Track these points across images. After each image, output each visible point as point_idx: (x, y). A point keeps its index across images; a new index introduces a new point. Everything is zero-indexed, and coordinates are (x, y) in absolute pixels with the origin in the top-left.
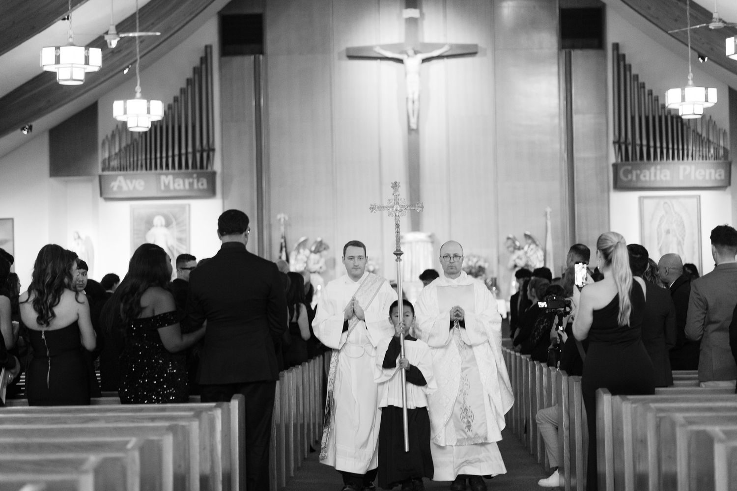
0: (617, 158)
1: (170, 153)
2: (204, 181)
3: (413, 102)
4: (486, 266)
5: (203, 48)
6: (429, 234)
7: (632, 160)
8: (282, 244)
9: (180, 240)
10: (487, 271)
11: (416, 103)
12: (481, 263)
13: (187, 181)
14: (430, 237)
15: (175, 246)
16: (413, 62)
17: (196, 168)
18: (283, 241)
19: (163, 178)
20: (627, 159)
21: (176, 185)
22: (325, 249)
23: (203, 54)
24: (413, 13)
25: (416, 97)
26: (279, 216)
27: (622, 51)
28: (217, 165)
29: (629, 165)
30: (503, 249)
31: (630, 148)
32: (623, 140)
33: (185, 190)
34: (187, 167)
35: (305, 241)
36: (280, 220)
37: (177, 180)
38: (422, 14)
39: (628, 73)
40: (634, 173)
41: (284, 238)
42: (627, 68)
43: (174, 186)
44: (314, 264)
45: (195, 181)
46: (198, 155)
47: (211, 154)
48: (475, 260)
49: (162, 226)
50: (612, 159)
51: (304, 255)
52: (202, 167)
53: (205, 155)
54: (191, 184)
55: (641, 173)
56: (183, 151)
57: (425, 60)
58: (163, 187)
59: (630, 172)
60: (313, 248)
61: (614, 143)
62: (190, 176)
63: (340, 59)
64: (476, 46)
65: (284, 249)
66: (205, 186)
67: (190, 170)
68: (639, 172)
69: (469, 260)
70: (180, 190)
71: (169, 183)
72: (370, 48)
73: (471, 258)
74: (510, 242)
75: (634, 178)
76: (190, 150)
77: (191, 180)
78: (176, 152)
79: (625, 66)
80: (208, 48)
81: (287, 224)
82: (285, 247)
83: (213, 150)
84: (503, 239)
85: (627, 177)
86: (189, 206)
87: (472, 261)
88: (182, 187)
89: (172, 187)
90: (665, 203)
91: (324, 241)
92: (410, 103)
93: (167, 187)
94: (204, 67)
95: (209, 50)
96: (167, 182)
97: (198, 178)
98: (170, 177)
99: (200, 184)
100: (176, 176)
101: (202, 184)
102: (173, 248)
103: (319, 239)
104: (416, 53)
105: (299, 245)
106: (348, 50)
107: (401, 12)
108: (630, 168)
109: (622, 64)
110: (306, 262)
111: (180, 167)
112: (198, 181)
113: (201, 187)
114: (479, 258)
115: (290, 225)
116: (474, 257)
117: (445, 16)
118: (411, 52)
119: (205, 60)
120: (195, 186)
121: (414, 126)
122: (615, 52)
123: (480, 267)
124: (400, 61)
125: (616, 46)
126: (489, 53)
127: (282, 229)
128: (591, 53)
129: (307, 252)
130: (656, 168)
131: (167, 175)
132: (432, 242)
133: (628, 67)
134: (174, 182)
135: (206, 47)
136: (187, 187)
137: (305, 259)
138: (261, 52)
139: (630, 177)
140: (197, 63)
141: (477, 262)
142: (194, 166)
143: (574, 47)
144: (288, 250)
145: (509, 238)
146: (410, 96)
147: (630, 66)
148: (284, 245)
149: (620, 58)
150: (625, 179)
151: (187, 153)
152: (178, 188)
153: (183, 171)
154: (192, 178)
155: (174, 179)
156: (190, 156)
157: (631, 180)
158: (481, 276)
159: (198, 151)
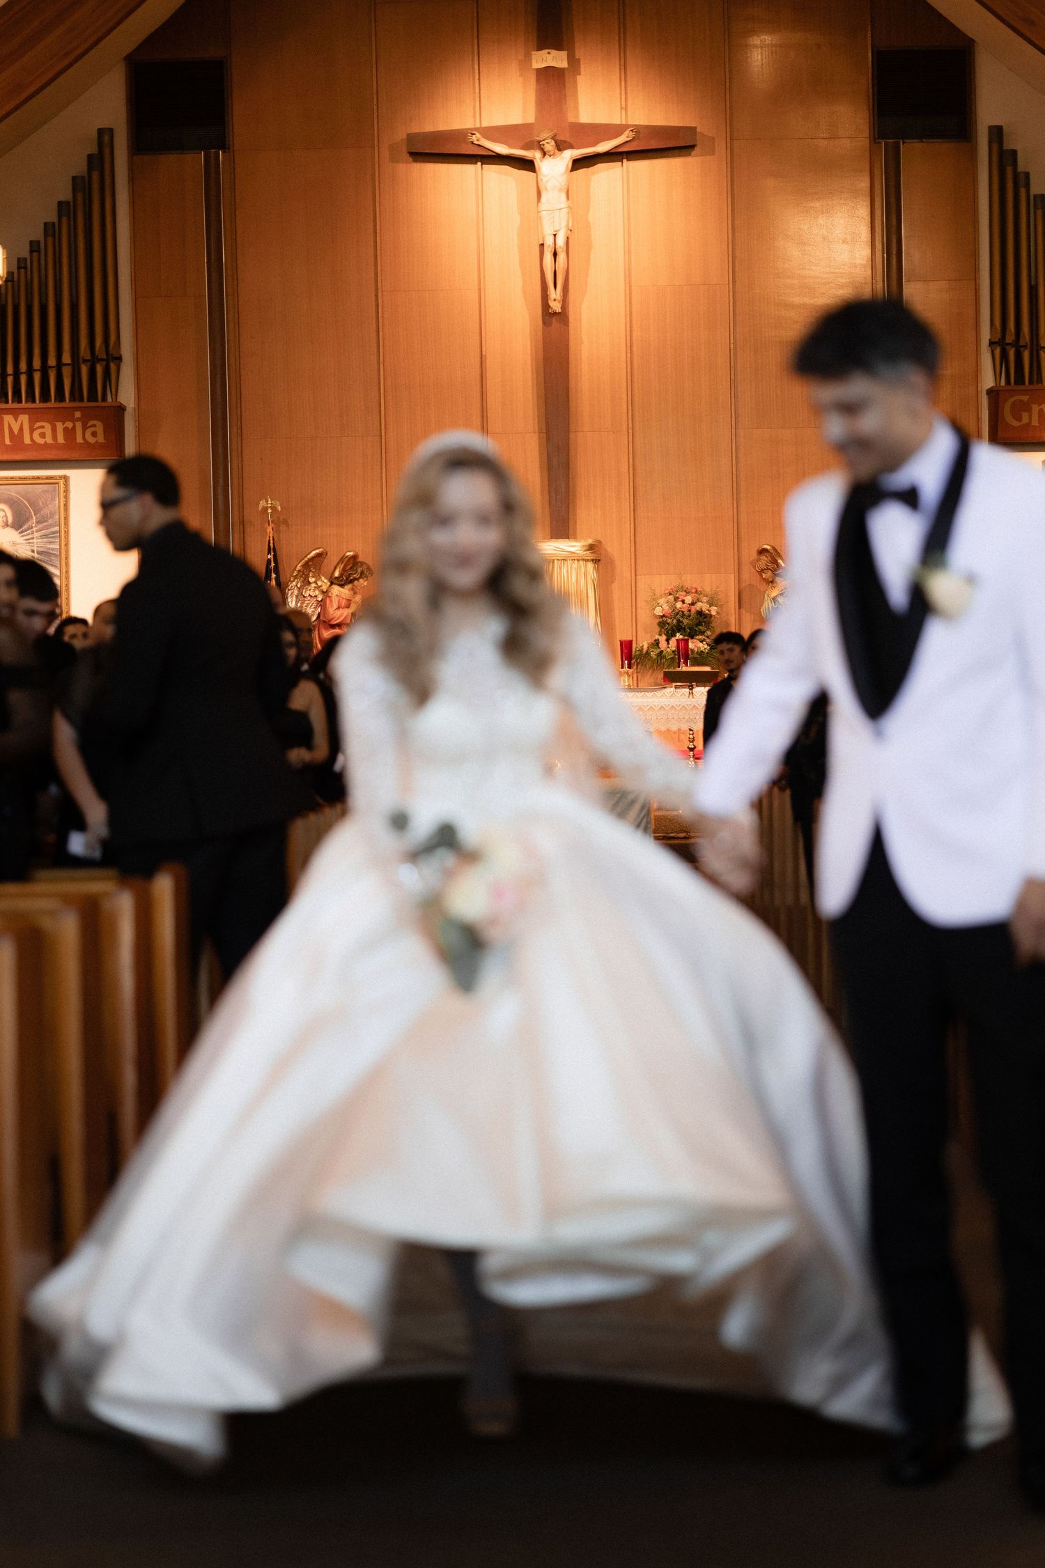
0: (997, 377)
1: (23, 365)
2: (99, 427)
3: (555, 254)
4: (714, 611)
5: (94, 134)
6: (590, 541)
7: (1031, 382)
8: (269, 561)
9: (48, 556)
11: (562, 257)
12: (702, 606)
13: (60, 426)
14: (591, 548)
16: (554, 168)
17: (81, 400)
18: (271, 555)
19: (8, 419)
20: (1020, 379)
21: (36, 434)
22: (362, 575)
23: (93, 149)
24: (554, 59)
25: (561, 241)
26: (262, 504)
27: (1008, 145)
28: (127, 394)
29: (1025, 392)
30: (749, 574)
31: (1026, 355)
32: (1010, 338)
33: (56, 446)
34: (60, 396)
35: (319, 555)
36: (265, 509)
37: (38, 424)
38: (574, 62)
39: (1023, 191)
40: (1035, 408)
41: (273, 549)
42: (1022, 180)
43: (32, 439)
44: (338, 608)
45: (79, 425)
46: (84, 370)
47: (113, 366)
48: (688, 599)
49: (6, 525)
50: (988, 381)
51: (318, 587)
52: (93, 396)
53: (99, 369)
54: (70, 434)
56: (52, 361)
57: (578, 164)
58: (7, 442)
59: (1027, 407)
60: (337, 574)
61: (991, 343)
62: (65, 415)
63: (394, 159)
64: (692, 130)
65: (274, 576)
66: (100, 438)
67: (67, 403)
69: (676, 599)
70: (46, 446)
71: (21, 429)
72: (461, 135)
73: (681, 595)
74: (764, 559)
75: (1035, 422)
76: (67, 358)
77: (69, 425)
78: (37, 364)
79: (1016, 175)
80: (105, 136)
81: (280, 522)
82: (276, 568)
83: (119, 359)
84: (749, 553)
85: (1019, 419)
86: (66, 479)
87: (683, 602)
88: (49, 440)
89: (27, 440)
91: (360, 559)
92: (548, 257)
93: (17, 438)
94: (95, 176)
95: (106, 138)
96: (16, 431)
97: (85, 420)
98: (24, 418)
99: (88, 433)
100: (35, 416)
101: (94, 434)
103: (350, 553)
104: (561, 146)
105: (306, 565)
106: (411, 138)
107: (528, 56)
108: (1025, 398)
109: (1009, 170)
110: (322, 603)
111: (45, 397)
112: (85, 428)
113: (91, 440)
114: (698, 593)
115: (286, 522)
116: (688, 593)
117: (624, 67)
118: (549, 146)
119: (99, 161)
120: (79, 439)
121: (556, 307)
122: (995, 147)
123: (700, 613)
124: (527, 165)
125: (997, 133)
126: (720, 146)
127: (269, 529)
128: (943, 147)
129: (324, 583)
131: (15, 413)
132: (596, 561)
133: (1022, 177)
134: (32, 430)
135: (101, 132)
136: (61, 440)
137: (320, 599)
138: (223, 145)
139: (1025, 416)
140: (80, 167)
141: (693, 604)
142: (76, 395)
143: (905, 135)
144: (282, 579)
145: (763, 552)
146: (549, 241)
147: (1027, 175)
149: (1005, 160)
150: (1015, 423)
151: (60, 364)
152: (40, 441)
153: (52, 404)
154: (73, 420)
155: (32, 422)
156: (67, 372)
157: (1029, 425)
158: (702, 633)
159: (85, 361)
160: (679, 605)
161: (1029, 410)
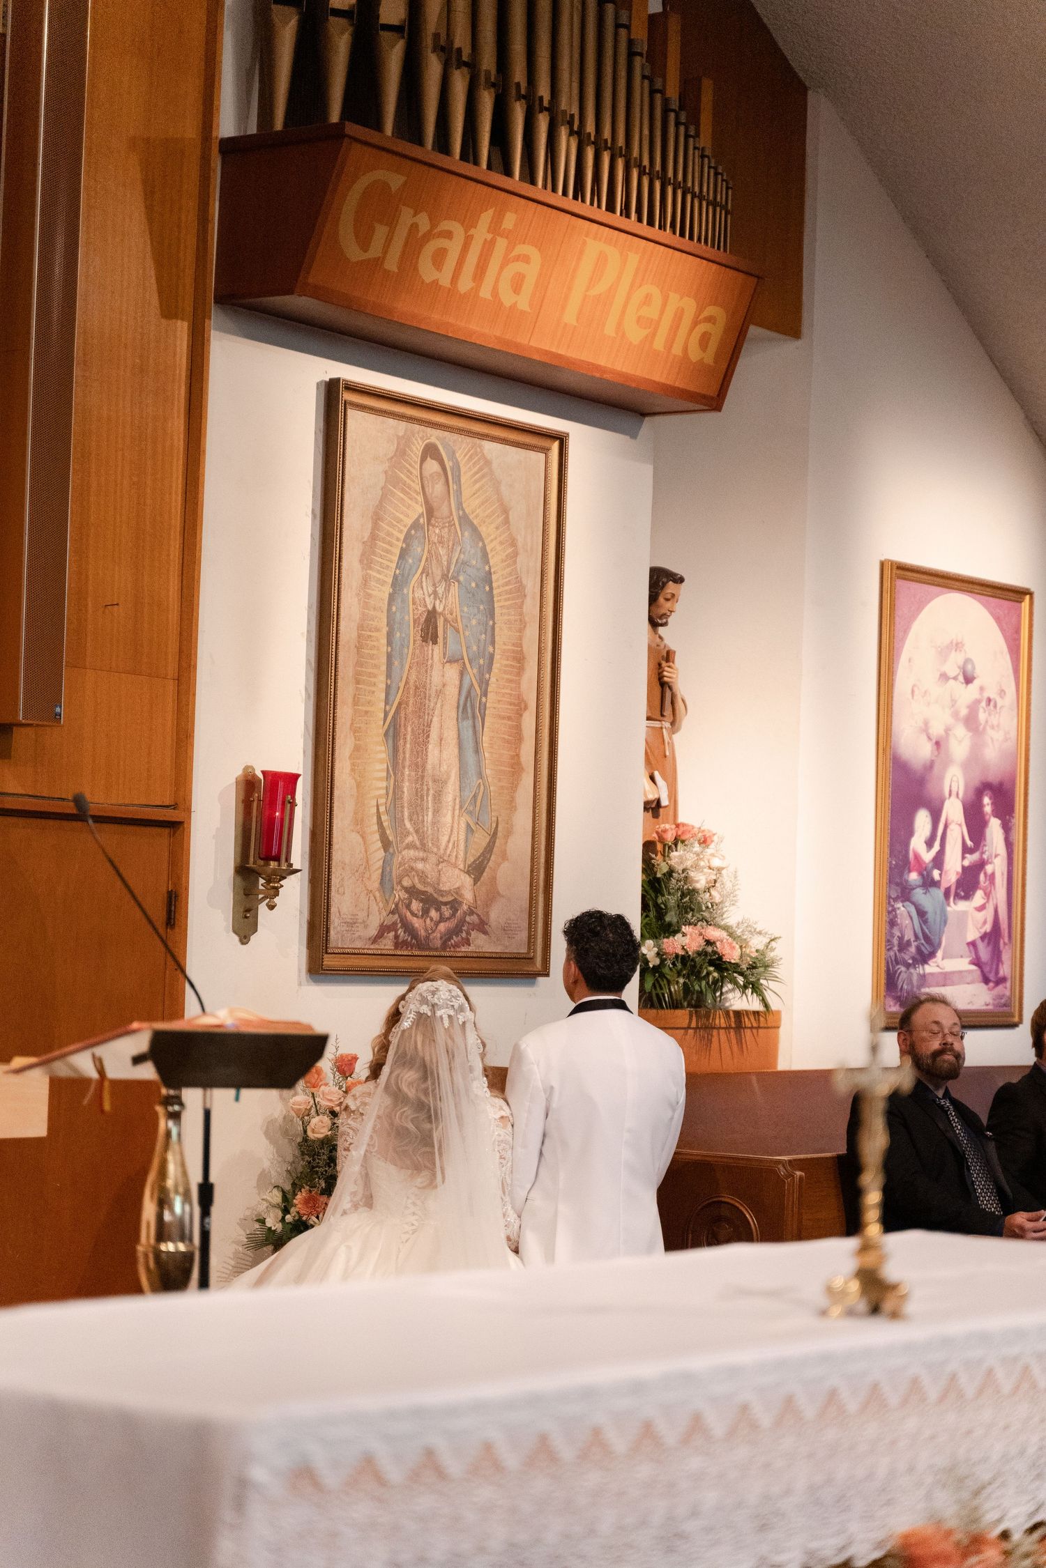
29: (397, 164)
40: (406, 217)
55: (428, 237)
59: (386, 211)
68: (423, 222)
75: (394, 258)
90: (431, 451)
108: (396, 181)
130: (495, 228)
139: (379, 244)
150: (354, 253)
157: (378, 262)
161: (392, 223)
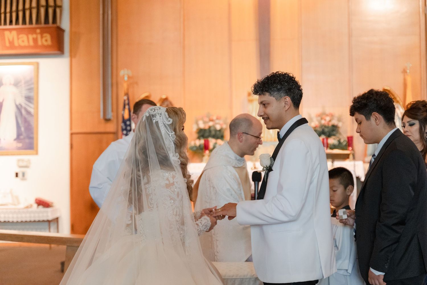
1: (14, 8)
2: (48, 37)
8: (125, 101)
9: (29, 99)
10: (341, 130)
12: (335, 122)
13: (31, 37)
15: (23, 105)
17: (41, 24)
18: (126, 98)
19: (7, 33)
21: (20, 41)
26: (122, 72)
28: (65, 23)
33: (30, 46)
34: (31, 22)
36: (123, 76)
37: (21, 36)
43: (18, 42)
45: (39, 37)
46: (42, 11)
47: (58, 10)
48: (328, 119)
49: (10, 84)
52: (47, 22)
53: (51, 11)
54: (35, 40)
56: (27, 6)
58: (7, 44)
62: (33, 31)
65: (127, 107)
66: (49, 42)
67: (34, 25)
70: (25, 47)
71: (13, 39)
73: (324, 116)
76: (34, 5)
77: (35, 36)
78: (20, 7)
82: (129, 104)
83: (60, 7)
86: (38, 64)
87: (325, 120)
88: (26, 43)
89: (16, 44)
93: (11, 43)
96: (11, 39)
97: (42, 33)
98: (14, 33)
99: (44, 39)
100: (19, 31)
101: (46, 40)
102: (21, 106)
103: (164, 97)
111: (24, 22)
112: (42, 37)
113: (45, 43)
114: (332, 116)
116: (327, 115)
120: (40, 43)
123: (333, 125)
127: (126, 86)
131: (10, 30)
134: (18, 39)
136: (31, 43)
141: (330, 121)
142: (38, 21)
148: (127, 102)
151: (31, 8)
152: (22, 44)
153: (28, 26)
154: (36, 33)
155: (18, 35)
156: (34, 12)
158: (334, 135)
159: (43, 6)
160: (323, 122)
